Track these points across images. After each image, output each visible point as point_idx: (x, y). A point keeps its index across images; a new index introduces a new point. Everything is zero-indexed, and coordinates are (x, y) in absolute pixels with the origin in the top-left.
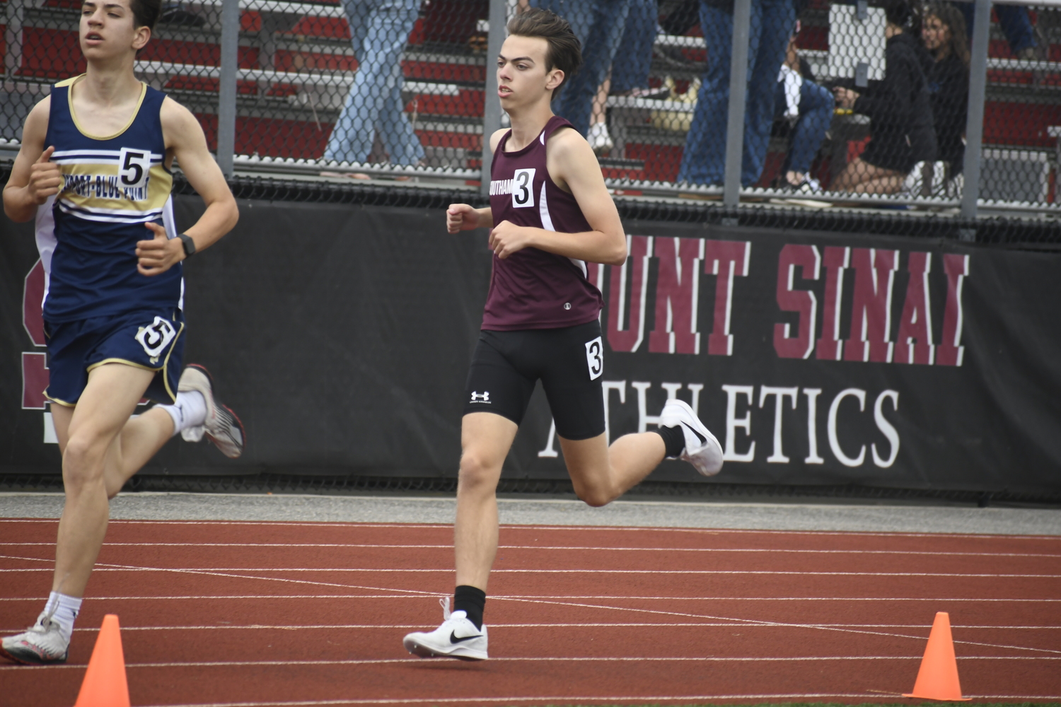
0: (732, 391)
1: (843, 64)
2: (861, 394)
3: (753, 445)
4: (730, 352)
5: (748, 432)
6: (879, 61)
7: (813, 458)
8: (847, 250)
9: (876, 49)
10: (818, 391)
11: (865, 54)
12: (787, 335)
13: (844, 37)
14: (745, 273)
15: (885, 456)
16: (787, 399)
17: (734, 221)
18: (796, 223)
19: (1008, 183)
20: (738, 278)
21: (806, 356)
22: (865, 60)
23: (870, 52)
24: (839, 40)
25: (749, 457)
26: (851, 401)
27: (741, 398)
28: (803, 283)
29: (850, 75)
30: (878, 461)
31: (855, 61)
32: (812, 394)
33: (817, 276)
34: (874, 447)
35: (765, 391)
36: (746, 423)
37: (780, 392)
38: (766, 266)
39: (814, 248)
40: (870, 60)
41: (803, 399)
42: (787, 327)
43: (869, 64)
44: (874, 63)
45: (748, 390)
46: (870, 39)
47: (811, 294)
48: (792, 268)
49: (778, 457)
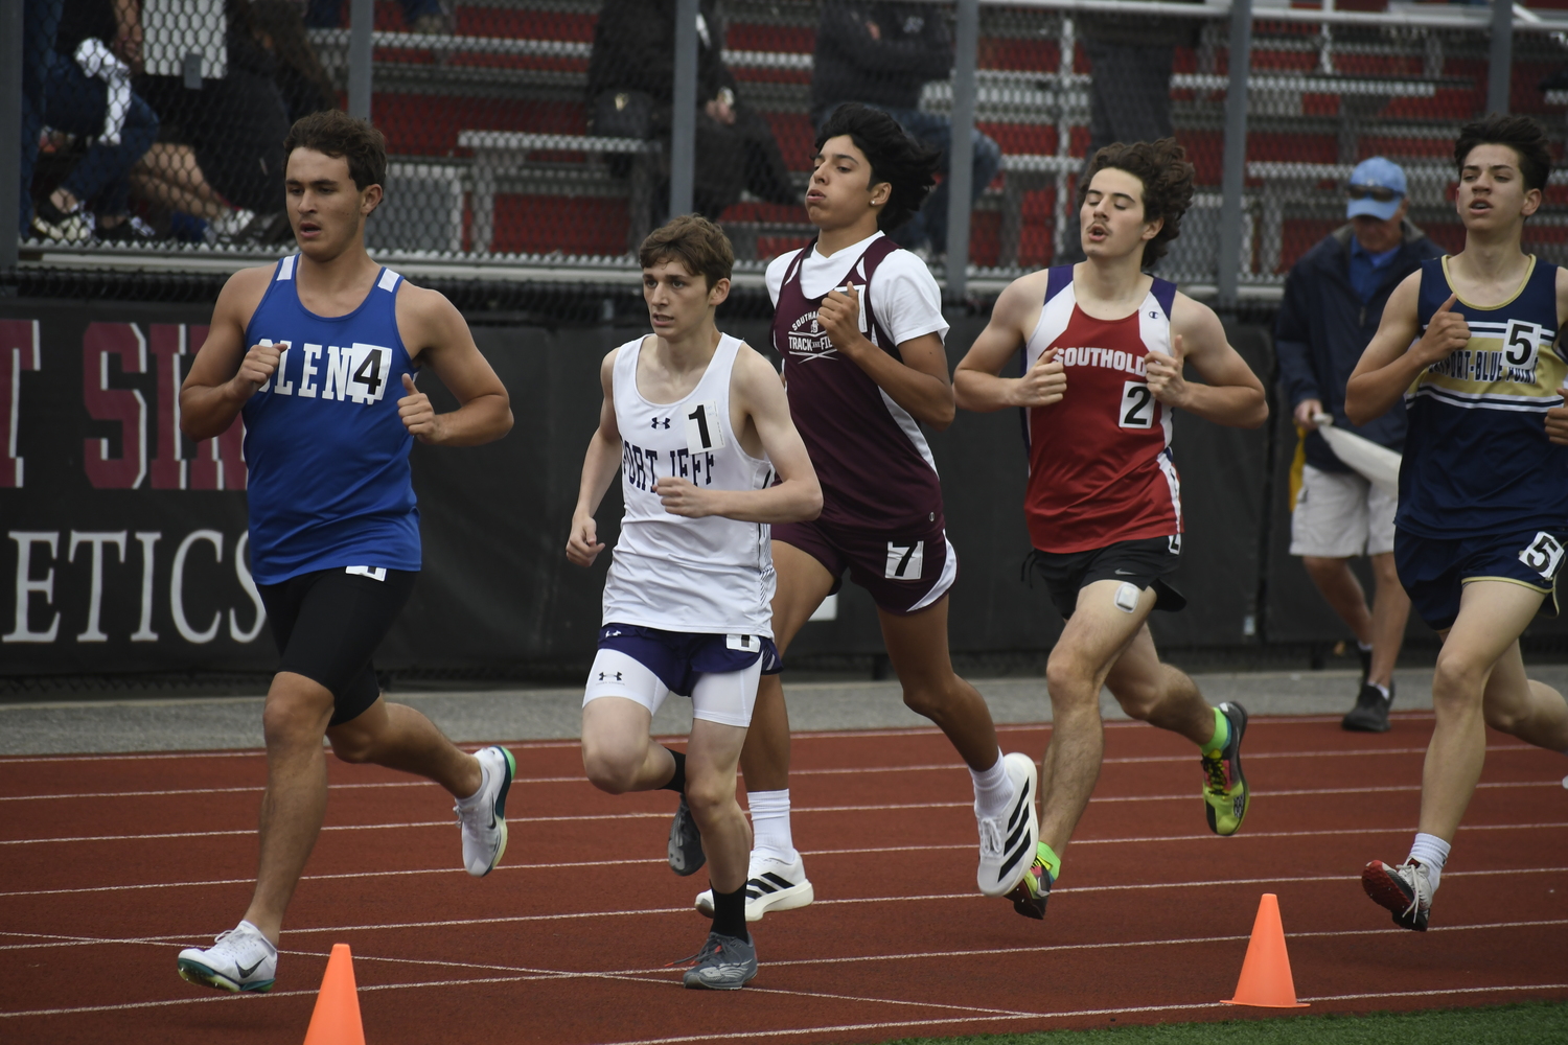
0: (24, 540)
1: (164, 55)
2: (216, 538)
3: (57, 617)
4: (19, 482)
5: (50, 599)
6: (218, 50)
7: (145, 633)
8: (182, 329)
9: (212, 34)
10: (157, 536)
11: (196, 40)
12: (104, 455)
13: (164, 17)
14: (37, 366)
15: (245, 627)
16: (110, 549)
17: (12, 290)
18: (103, 291)
19: (408, 225)
20: (26, 373)
21: (137, 485)
22: (196, 50)
23: (203, 37)
24: (157, 21)
25: (50, 636)
26: (203, 548)
27: (39, 549)
28: (123, 378)
29: (176, 71)
30: (236, 634)
31: (183, 51)
32: (148, 540)
33: (143, 368)
34: (232, 614)
35: (76, 538)
36: (46, 586)
37: (97, 539)
38: (66, 356)
39: (134, 327)
40: (204, 49)
41: (135, 548)
42: (104, 443)
43: (203, 55)
44: (210, 53)
45: (52, 538)
46: (203, 18)
47: (137, 394)
48: (104, 356)
49: (93, 634)
